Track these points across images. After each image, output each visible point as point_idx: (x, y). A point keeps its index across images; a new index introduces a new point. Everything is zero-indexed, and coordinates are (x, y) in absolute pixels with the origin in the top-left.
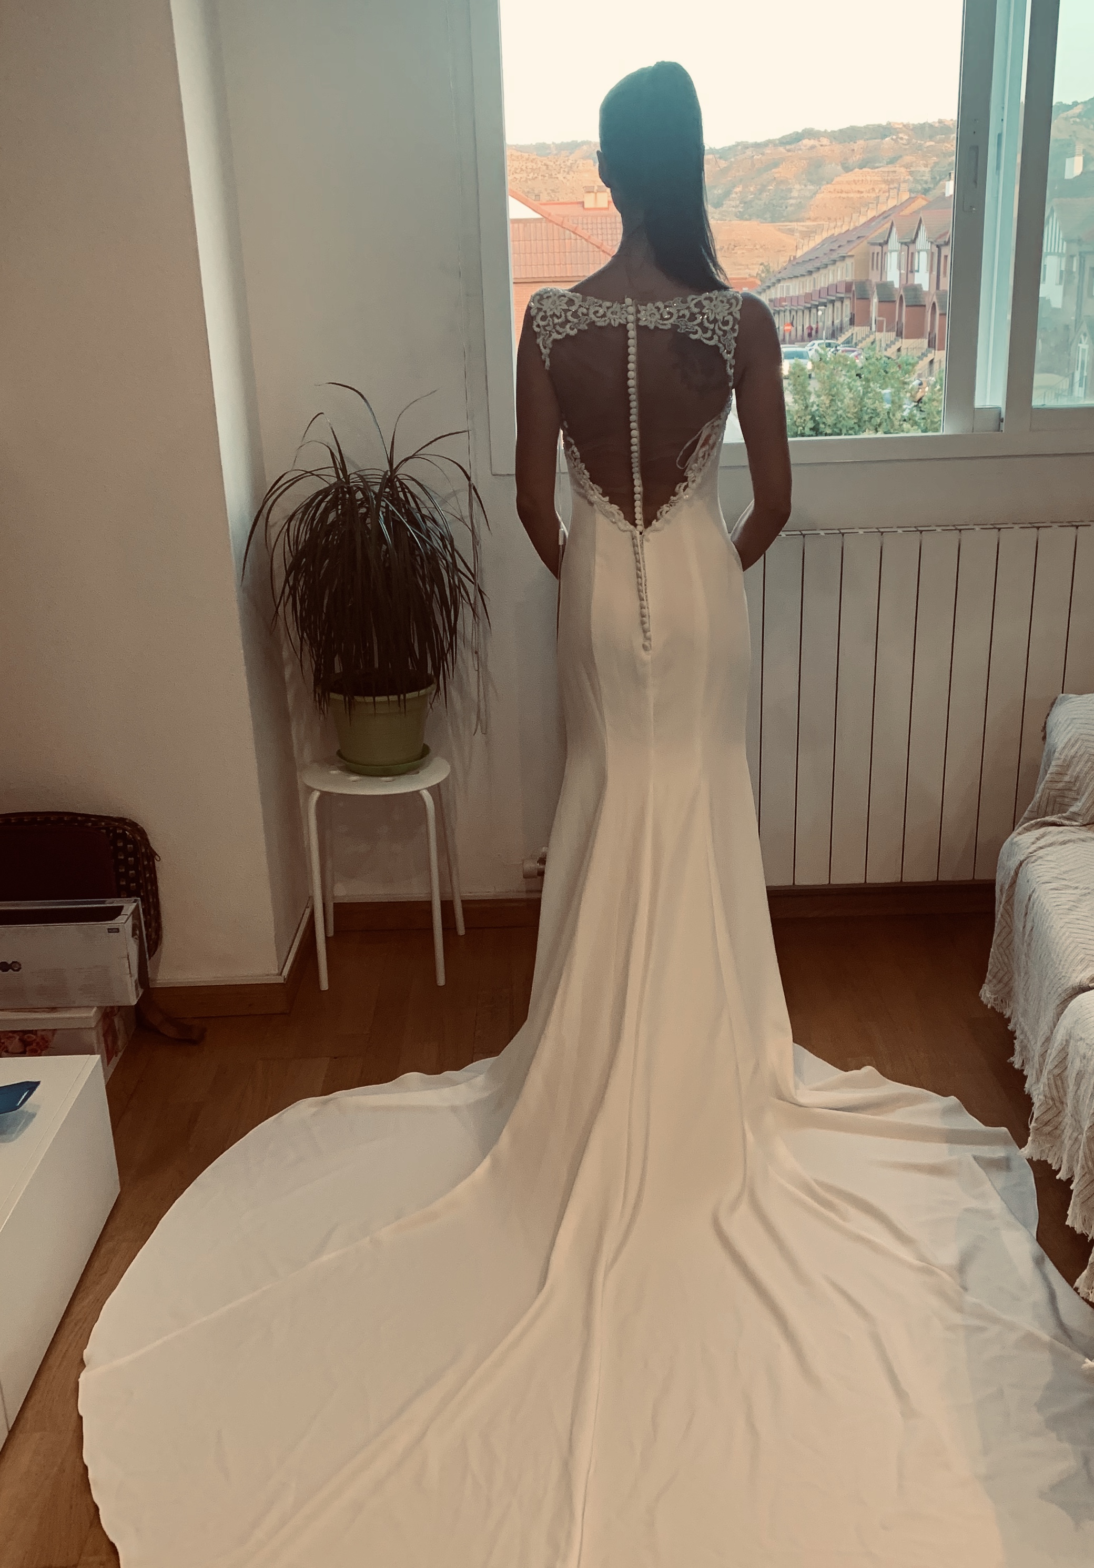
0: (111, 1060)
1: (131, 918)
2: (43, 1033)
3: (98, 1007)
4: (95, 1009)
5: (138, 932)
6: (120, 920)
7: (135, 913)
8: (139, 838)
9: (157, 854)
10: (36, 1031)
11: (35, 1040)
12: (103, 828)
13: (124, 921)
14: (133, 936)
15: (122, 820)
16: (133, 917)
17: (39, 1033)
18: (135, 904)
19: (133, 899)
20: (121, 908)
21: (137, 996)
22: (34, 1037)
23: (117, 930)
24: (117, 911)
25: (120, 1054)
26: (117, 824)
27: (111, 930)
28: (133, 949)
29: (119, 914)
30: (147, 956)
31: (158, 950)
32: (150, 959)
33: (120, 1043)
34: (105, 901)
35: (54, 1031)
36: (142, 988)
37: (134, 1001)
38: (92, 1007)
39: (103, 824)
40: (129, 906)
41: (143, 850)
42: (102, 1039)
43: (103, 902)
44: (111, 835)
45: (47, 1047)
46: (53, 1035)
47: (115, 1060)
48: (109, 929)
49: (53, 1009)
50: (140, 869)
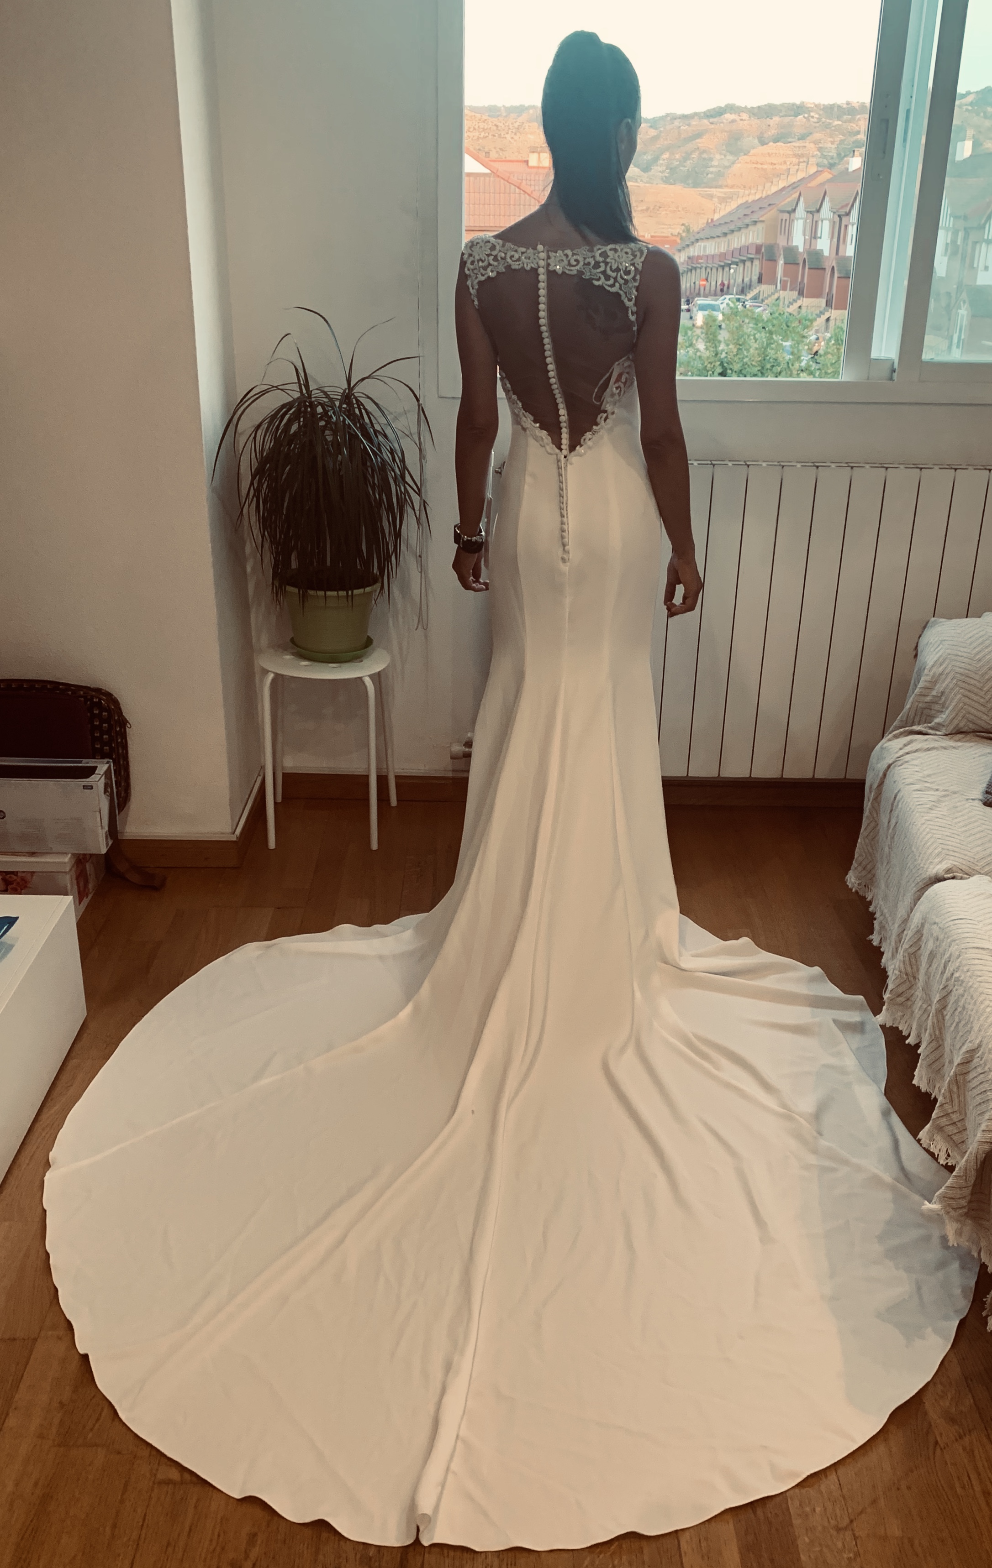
0: (82, 901)
1: (103, 777)
2: (23, 875)
3: (73, 854)
4: (69, 855)
5: (109, 790)
6: (94, 778)
7: (107, 773)
8: (113, 707)
9: (127, 722)
10: (17, 872)
11: (15, 880)
12: (82, 697)
13: (98, 780)
14: (105, 793)
15: (99, 691)
16: (105, 777)
17: (19, 874)
18: (108, 765)
19: (106, 760)
20: (95, 768)
21: (107, 846)
22: (15, 877)
23: (91, 788)
24: (92, 771)
25: (90, 896)
26: (94, 693)
27: (85, 787)
28: (104, 805)
29: (93, 773)
30: (117, 812)
31: (127, 806)
32: (119, 814)
33: (90, 886)
34: (81, 761)
35: (33, 873)
36: (111, 839)
37: (104, 851)
38: (66, 853)
39: (82, 692)
40: (102, 767)
41: (116, 718)
42: (75, 882)
43: (80, 762)
44: (89, 703)
45: (26, 887)
46: (32, 876)
47: (86, 901)
48: (84, 786)
49: (32, 854)
50: (112, 734)
